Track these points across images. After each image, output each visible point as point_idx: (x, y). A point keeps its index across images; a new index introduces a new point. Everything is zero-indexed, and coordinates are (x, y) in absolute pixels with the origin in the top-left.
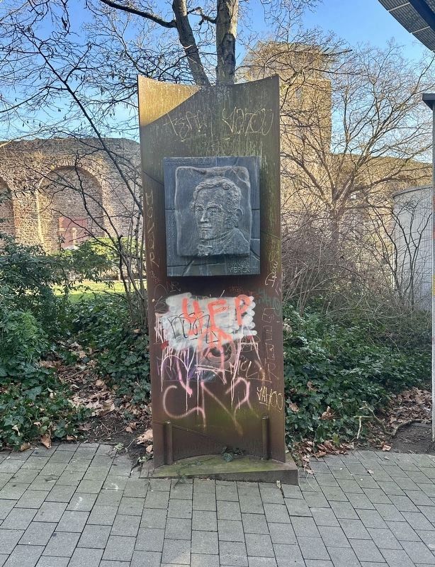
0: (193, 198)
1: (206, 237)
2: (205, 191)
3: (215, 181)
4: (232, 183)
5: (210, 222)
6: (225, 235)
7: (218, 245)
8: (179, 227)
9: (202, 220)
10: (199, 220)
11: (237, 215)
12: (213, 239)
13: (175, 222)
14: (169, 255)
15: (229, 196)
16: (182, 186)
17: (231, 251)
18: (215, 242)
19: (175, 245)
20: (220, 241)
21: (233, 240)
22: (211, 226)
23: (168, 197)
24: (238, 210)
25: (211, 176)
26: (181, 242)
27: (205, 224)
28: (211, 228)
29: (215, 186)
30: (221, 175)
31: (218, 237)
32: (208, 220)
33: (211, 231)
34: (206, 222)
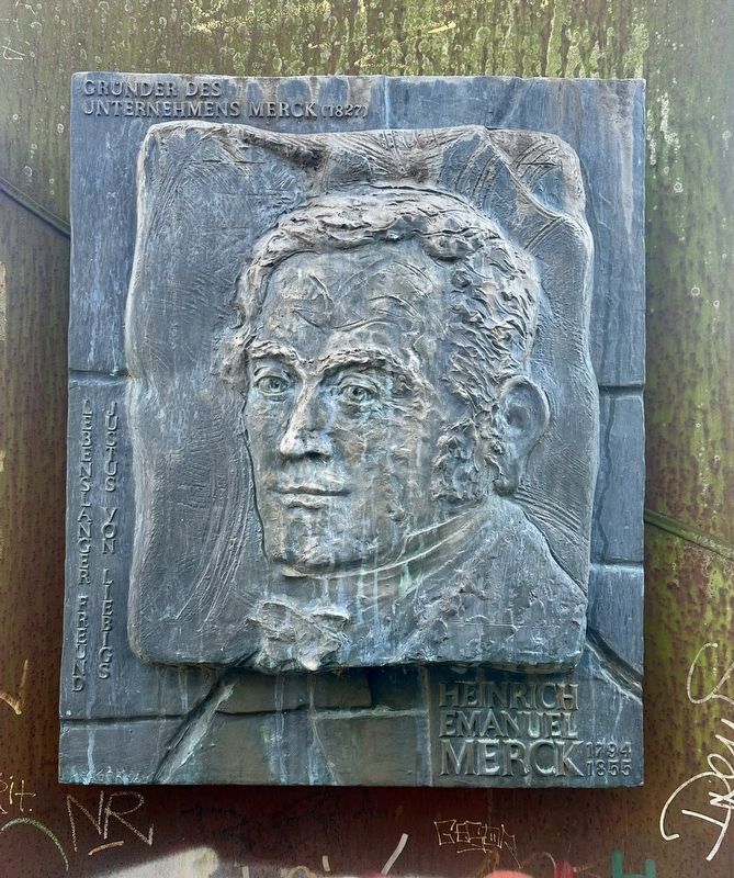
0: (234, 306)
1: (311, 550)
2: (311, 268)
3: (379, 209)
4: (483, 223)
5: (341, 454)
6: (430, 539)
7: (384, 601)
8: (145, 483)
9: (289, 443)
10: (270, 440)
11: (515, 417)
12: (354, 563)
13: (123, 451)
14: (77, 650)
15: (462, 302)
16: (172, 235)
17: (467, 645)
18: (367, 587)
19: (119, 592)
20: (397, 574)
21: (483, 573)
22: (342, 481)
23: (87, 298)
24: (520, 387)
25: (355, 175)
26: (156, 573)
27: (308, 468)
28: (344, 493)
29: (381, 237)
30: (418, 173)
31: (388, 553)
32: (325, 446)
33: (346, 515)
34: (314, 456)
